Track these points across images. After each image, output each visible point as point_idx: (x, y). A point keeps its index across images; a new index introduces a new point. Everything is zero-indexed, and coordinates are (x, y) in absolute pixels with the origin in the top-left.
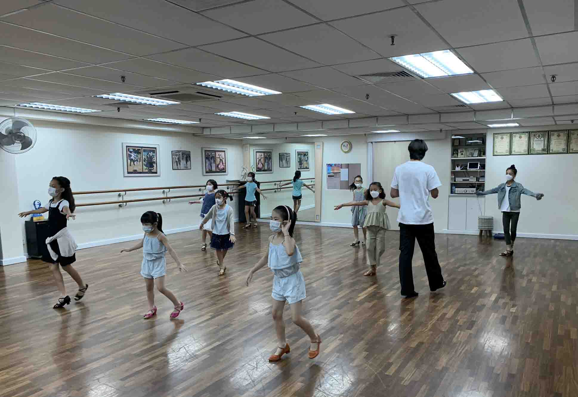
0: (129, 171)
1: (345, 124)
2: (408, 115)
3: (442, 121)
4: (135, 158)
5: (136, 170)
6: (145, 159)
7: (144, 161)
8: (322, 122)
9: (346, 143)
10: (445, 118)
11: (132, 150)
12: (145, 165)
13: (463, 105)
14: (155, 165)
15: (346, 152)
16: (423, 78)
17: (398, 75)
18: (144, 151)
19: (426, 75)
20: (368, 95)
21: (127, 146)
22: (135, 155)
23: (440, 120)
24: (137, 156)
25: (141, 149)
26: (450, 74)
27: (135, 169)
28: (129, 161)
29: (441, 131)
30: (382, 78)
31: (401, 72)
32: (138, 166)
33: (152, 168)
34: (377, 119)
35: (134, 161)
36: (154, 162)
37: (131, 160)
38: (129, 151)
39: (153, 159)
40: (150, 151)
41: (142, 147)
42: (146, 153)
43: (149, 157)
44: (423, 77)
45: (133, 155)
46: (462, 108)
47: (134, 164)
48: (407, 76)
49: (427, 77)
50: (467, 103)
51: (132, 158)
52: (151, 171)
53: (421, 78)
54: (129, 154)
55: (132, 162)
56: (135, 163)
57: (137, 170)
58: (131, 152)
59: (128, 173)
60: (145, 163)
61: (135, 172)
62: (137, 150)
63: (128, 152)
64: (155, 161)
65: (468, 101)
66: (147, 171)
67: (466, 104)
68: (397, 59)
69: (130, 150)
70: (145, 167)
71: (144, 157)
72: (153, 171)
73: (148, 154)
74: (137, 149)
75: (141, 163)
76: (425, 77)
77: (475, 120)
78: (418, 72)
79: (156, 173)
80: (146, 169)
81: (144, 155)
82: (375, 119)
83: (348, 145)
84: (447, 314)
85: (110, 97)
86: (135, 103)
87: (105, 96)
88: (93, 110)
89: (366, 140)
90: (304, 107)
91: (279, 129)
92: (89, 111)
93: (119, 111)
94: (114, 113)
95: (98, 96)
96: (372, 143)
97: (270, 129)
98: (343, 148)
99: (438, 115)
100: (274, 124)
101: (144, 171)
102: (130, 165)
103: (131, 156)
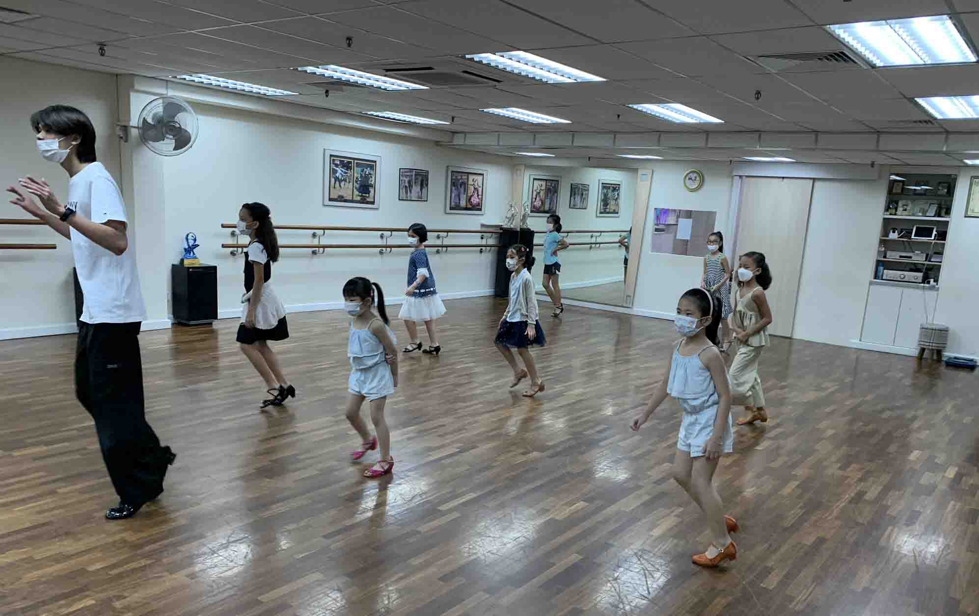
0: (332, 196)
1: (700, 142)
2: (816, 132)
3: (880, 148)
4: (342, 176)
5: (342, 197)
6: (357, 178)
7: (356, 182)
8: (660, 136)
9: (695, 175)
10: (887, 143)
11: (339, 163)
12: (356, 188)
13: (930, 120)
14: (372, 190)
15: (692, 191)
16: (873, 67)
17: (828, 59)
18: (358, 165)
19: (881, 61)
20: (758, 93)
21: (331, 156)
22: (342, 171)
24: (347, 173)
25: (352, 161)
26: (929, 62)
27: (340, 194)
28: (333, 180)
29: (873, 165)
30: (798, 62)
31: (835, 54)
33: (367, 195)
34: (760, 137)
35: (340, 181)
36: (371, 185)
37: (337, 179)
38: (334, 163)
39: (370, 180)
40: (368, 166)
41: (354, 159)
42: (360, 169)
43: (363, 175)
44: (875, 65)
45: (340, 171)
46: (924, 125)
47: (340, 186)
48: (845, 61)
50: (939, 117)
51: (337, 175)
52: (365, 199)
53: (871, 66)
54: (333, 169)
55: (337, 182)
56: (342, 184)
57: (345, 195)
58: (337, 165)
59: (330, 200)
60: (358, 186)
61: (341, 199)
62: (347, 164)
63: (332, 164)
64: (372, 183)
65: (941, 113)
66: (359, 198)
67: (935, 119)
68: (839, 28)
69: (336, 162)
70: (356, 193)
71: (355, 175)
72: (368, 200)
73: (362, 171)
75: (351, 184)
76: (879, 63)
77: (944, 149)
79: (373, 203)
80: (359, 195)
81: (357, 173)
82: (756, 136)
83: (698, 178)
84: (866, 493)
85: (319, 71)
86: (355, 85)
87: (310, 69)
88: (286, 92)
89: (732, 172)
90: (635, 107)
91: (579, 142)
92: (279, 92)
93: (327, 96)
94: (317, 99)
95: (299, 69)
96: (740, 177)
97: (563, 141)
98: (687, 181)
99: (876, 136)
100: (573, 134)
101: (354, 199)
102: (335, 188)
103: (336, 171)
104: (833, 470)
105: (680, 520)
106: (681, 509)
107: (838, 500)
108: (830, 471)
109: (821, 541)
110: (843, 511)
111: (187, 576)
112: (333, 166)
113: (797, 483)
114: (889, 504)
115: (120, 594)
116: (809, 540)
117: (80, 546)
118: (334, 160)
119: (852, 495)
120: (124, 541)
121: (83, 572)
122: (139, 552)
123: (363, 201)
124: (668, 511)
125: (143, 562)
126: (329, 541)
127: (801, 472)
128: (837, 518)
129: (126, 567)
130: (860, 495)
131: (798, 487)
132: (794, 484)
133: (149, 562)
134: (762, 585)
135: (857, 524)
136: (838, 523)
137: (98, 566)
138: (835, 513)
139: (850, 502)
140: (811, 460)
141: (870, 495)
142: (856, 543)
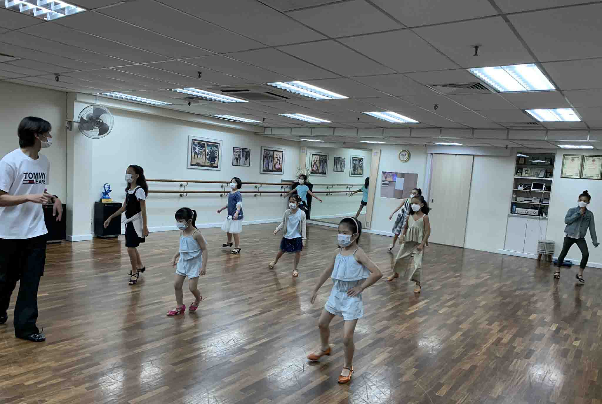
0: (192, 163)
1: (407, 134)
2: (473, 129)
3: (509, 138)
4: (199, 151)
5: (199, 163)
6: (208, 153)
7: (207, 155)
8: (383, 130)
9: (406, 153)
10: (513, 135)
12: (207, 159)
13: (536, 122)
14: (216, 160)
15: (404, 162)
17: (473, 88)
18: (208, 145)
19: (503, 89)
20: (436, 106)
21: (193, 140)
22: (199, 149)
23: (508, 136)
24: (201, 150)
25: (205, 143)
26: (529, 90)
27: (198, 161)
28: (193, 153)
29: (507, 147)
30: (456, 89)
31: (477, 85)
32: (201, 159)
33: (214, 162)
34: (441, 131)
35: (198, 154)
36: (216, 157)
37: (196, 153)
38: (194, 144)
39: (216, 154)
40: (214, 146)
42: (209, 148)
43: (212, 151)
44: (499, 91)
45: (197, 149)
46: (533, 125)
48: (482, 88)
49: (503, 91)
50: (540, 120)
51: (196, 151)
53: (497, 91)
55: (196, 155)
56: (199, 156)
57: (200, 163)
58: (196, 145)
59: (192, 165)
60: (208, 157)
61: (198, 164)
62: (202, 144)
65: (541, 118)
66: (209, 164)
67: (539, 122)
68: (476, 70)
70: (207, 161)
71: (207, 151)
72: (214, 165)
73: (211, 149)
74: (201, 142)
75: (204, 156)
77: (546, 139)
78: (494, 85)
79: (217, 167)
81: (208, 149)
82: (439, 130)
83: (407, 155)
84: (502, 339)
85: (184, 91)
86: (205, 99)
87: (179, 90)
88: (166, 103)
89: (426, 151)
90: (368, 113)
91: (338, 133)
92: (162, 103)
93: (189, 106)
94: (184, 107)
95: (173, 90)
96: (431, 154)
97: (329, 133)
98: (401, 156)
99: (506, 131)
100: (334, 129)
101: (206, 164)
102: (194, 158)
103: (196, 149)
104: (484, 325)
105: (390, 355)
106: (391, 348)
107: (486, 343)
108: (481, 326)
109: (474, 367)
110: (488, 349)
111: (86, 388)
112: (193, 146)
113: (461, 333)
114: (516, 345)
115: (43, 399)
116: (467, 367)
117: (22, 370)
118: (194, 142)
119: (494, 340)
120: (49, 367)
121: (21, 386)
122: (58, 373)
123: (212, 166)
124: (383, 350)
125: (60, 380)
126: (175, 367)
127: (464, 326)
128: (484, 354)
129: (48, 383)
130: (499, 340)
131: (461, 335)
132: (460, 333)
133: (63, 380)
134: (436, 394)
135: (496, 357)
136: (485, 357)
137: (31, 382)
138: (484, 350)
139: (493, 344)
140: (471, 319)
141: (505, 340)
142: (495, 369)
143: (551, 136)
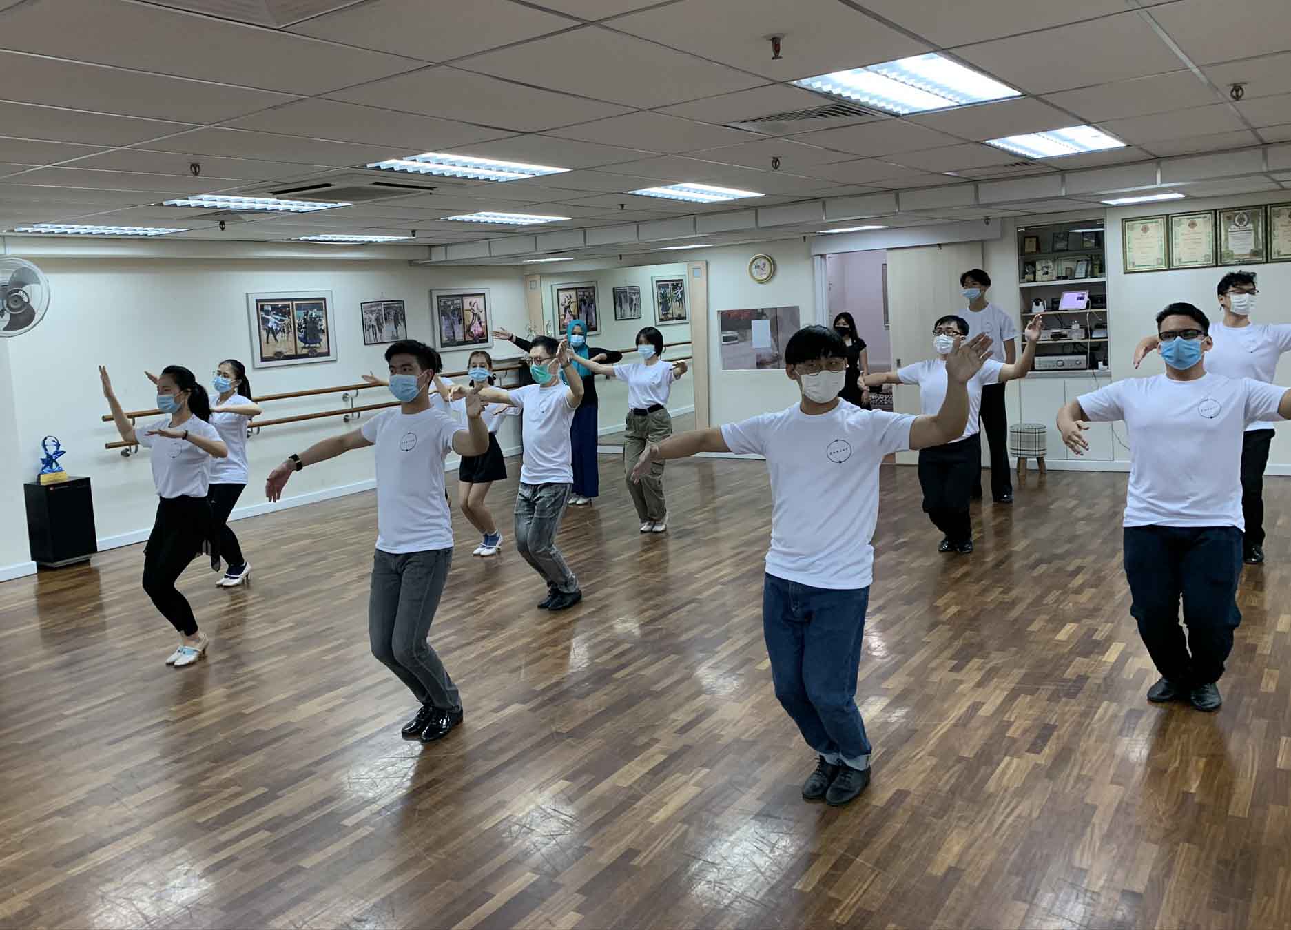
0: (265, 356)
1: (745, 222)
2: (896, 191)
3: (981, 202)
4: (277, 325)
5: (281, 353)
7: (299, 330)
8: (695, 219)
9: (763, 261)
10: (989, 194)
11: (270, 309)
13: (1026, 161)
14: (323, 337)
15: (762, 282)
16: (897, 115)
18: (299, 307)
20: (776, 160)
21: (258, 301)
22: (276, 319)
23: (977, 197)
24: (282, 320)
25: (290, 303)
26: (964, 102)
27: (278, 350)
28: (264, 333)
29: (987, 220)
32: (286, 343)
33: (318, 345)
34: (824, 205)
35: (275, 333)
36: (322, 331)
37: (269, 330)
38: (262, 310)
39: (320, 324)
40: (313, 306)
41: (292, 300)
42: (302, 313)
44: (899, 113)
45: (273, 320)
46: (1026, 167)
47: (276, 340)
48: (855, 114)
49: (906, 111)
51: (270, 325)
52: (315, 351)
53: (892, 115)
54: (263, 318)
55: (271, 336)
56: (279, 336)
57: (284, 351)
58: (267, 313)
59: (264, 359)
60: (301, 335)
61: (279, 356)
62: (281, 308)
63: (260, 312)
64: (322, 327)
66: (305, 351)
67: (1033, 159)
68: (813, 82)
69: (266, 308)
71: (297, 321)
72: (319, 351)
73: (306, 314)
74: (280, 304)
75: (291, 335)
77: (1064, 194)
78: (881, 105)
79: (328, 354)
80: (304, 347)
81: (298, 317)
82: (820, 203)
83: (767, 265)
85: (192, 203)
87: (179, 202)
88: (172, 230)
89: (809, 251)
90: (638, 192)
91: (595, 239)
92: (162, 231)
93: (223, 229)
94: (212, 231)
95: (165, 203)
96: (823, 256)
98: (754, 270)
99: (972, 187)
100: (584, 229)
101: (299, 352)
102: (268, 343)
103: (268, 321)
112: (262, 314)
123: (313, 353)
143: (1076, 185)
